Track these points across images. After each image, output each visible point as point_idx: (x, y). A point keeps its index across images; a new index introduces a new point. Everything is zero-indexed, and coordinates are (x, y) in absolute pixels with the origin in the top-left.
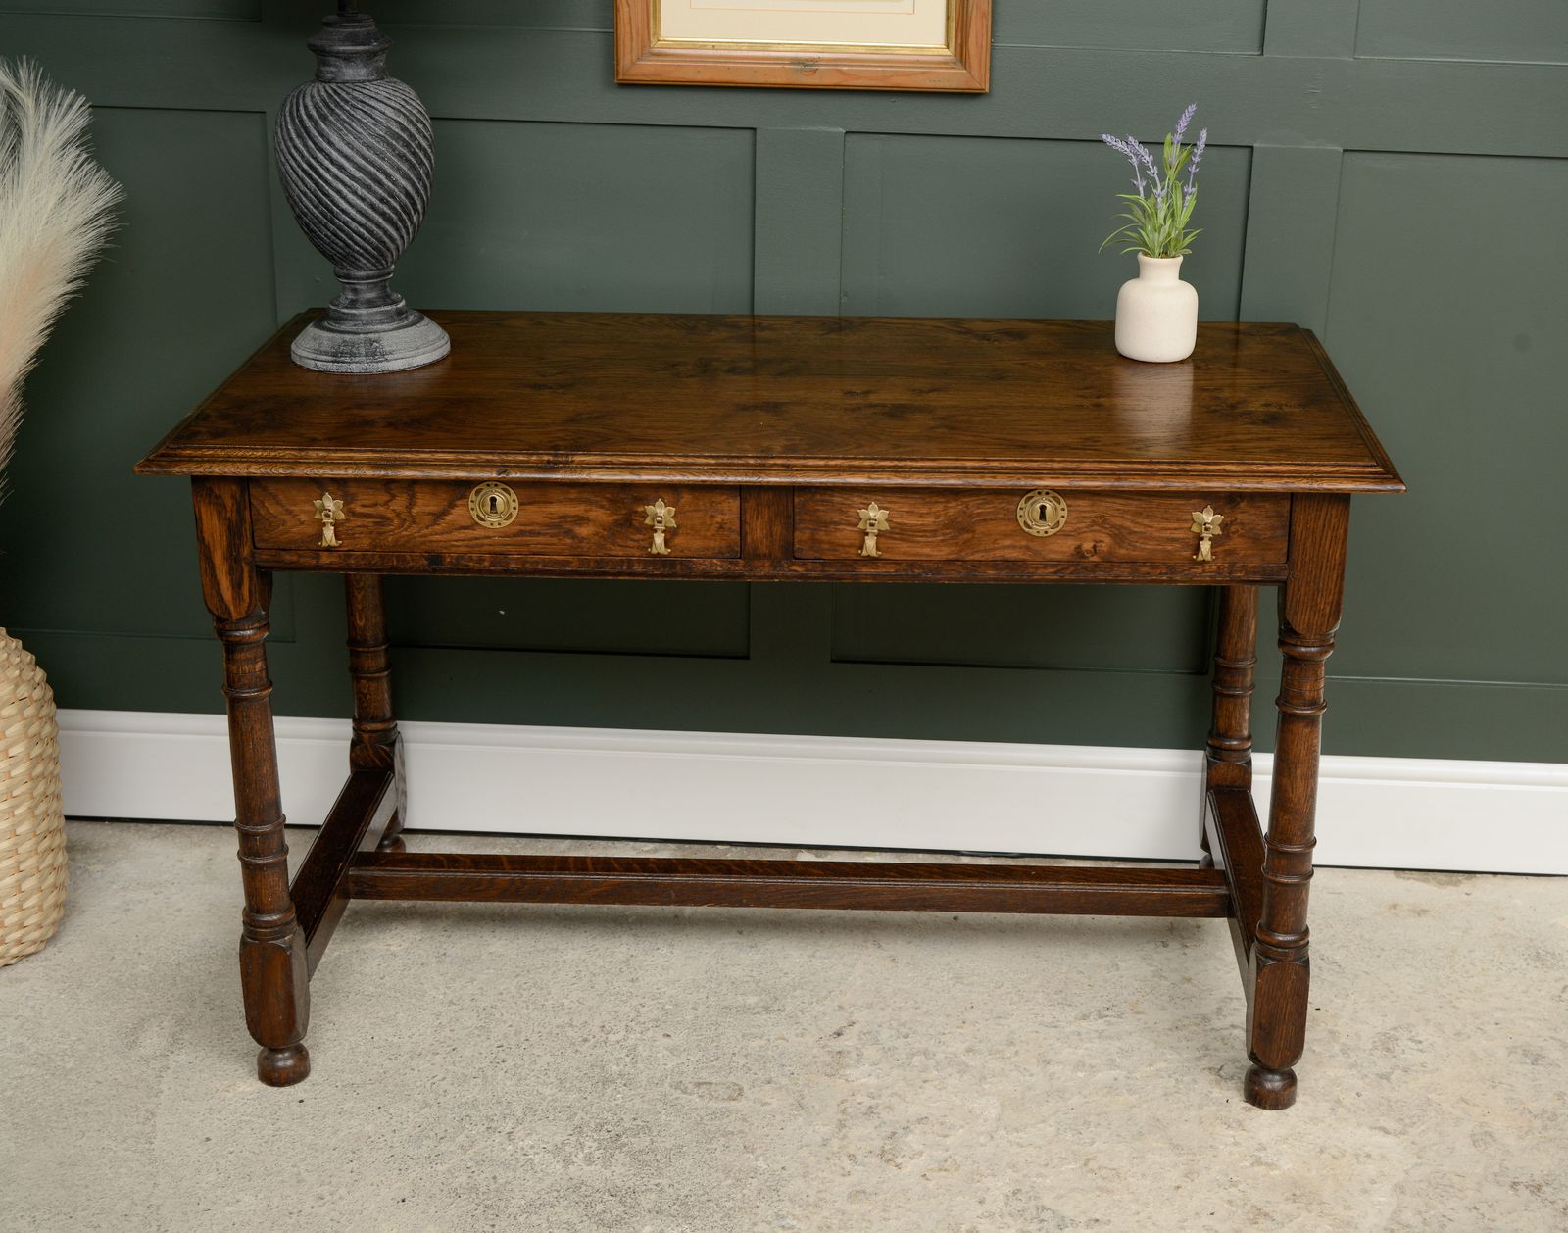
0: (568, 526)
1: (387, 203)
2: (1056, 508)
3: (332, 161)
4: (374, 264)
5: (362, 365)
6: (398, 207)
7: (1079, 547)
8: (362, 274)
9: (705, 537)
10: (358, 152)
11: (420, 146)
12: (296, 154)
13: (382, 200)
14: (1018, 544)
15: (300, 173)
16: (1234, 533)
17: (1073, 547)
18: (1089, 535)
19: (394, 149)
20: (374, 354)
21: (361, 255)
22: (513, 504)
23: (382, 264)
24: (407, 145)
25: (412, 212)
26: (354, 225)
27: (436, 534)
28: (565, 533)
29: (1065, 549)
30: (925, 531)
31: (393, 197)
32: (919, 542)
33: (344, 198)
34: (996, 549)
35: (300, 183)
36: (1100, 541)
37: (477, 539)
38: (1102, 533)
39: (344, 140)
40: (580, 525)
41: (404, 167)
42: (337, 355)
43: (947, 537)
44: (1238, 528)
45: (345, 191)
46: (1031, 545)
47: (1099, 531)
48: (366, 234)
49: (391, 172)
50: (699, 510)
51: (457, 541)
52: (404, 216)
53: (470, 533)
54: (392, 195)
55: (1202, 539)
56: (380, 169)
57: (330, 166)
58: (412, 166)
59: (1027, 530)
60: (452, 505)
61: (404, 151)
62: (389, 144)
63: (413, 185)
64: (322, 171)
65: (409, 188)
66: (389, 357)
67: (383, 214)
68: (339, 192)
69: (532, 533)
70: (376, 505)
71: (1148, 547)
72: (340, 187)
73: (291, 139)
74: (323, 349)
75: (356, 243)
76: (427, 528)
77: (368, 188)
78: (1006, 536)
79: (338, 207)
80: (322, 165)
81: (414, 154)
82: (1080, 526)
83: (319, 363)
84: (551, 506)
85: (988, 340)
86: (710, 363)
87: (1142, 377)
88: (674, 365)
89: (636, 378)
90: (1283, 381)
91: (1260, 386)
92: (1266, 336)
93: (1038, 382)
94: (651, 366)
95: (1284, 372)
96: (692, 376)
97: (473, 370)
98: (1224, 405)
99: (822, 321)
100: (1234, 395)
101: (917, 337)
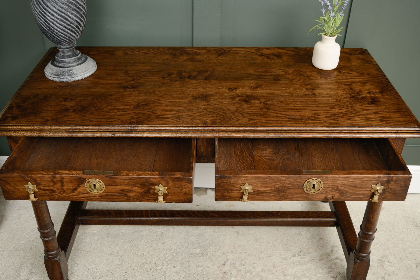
0: (125, 193)
1: (70, 26)
2: (319, 185)
3: (49, 13)
4: (68, 44)
5: (67, 79)
6: (74, 27)
7: (326, 197)
8: (65, 47)
9: (179, 196)
10: (58, 10)
11: (80, 5)
12: (37, 10)
13: (68, 25)
14: (303, 196)
15: (39, 16)
16: (387, 192)
17: (324, 197)
18: (331, 193)
19: (71, 7)
20: (71, 75)
21: (63, 42)
22: (103, 186)
23: (71, 44)
24: (76, 6)
25: (80, 27)
26: (59, 34)
27: (74, 196)
28: (124, 195)
29: (321, 198)
30: (267, 192)
31: (72, 23)
32: (264, 196)
33: (55, 25)
34: (294, 198)
35: (39, 20)
36: (335, 195)
37: (90, 197)
38: (336, 192)
39: (52, 5)
40: (130, 193)
41: (75, 13)
42: (58, 75)
43: (275, 194)
44: (389, 190)
45: (55, 23)
46: (307, 196)
47: (334, 192)
48: (64, 36)
49: (71, 15)
50: (176, 188)
51: (82, 198)
52: (77, 29)
53: (87, 195)
54: (71, 23)
55: (375, 195)
56: (66, 15)
57: (49, 15)
58: (78, 12)
59: (307, 192)
60: (79, 186)
61: (75, 7)
62: (69, 6)
63: (79, 18)
64: (46, 16)
65: (78, 20)
66: (75, 76)
67: (69, 29)
68: (53, 23)
69: (111, 195)
70: (49, 186)
71: (353, 196)
72: (53, 21)
73: (35, 5)
74: (54, 73)
75: (61, 39)
76: (70, 194)
77: (63, 21)
78: (298, 193)
79: (53, 28)
80: (46, 14)
81: (78, 8)
82: (328, 190)
83: (53, 78)
84: (118, 186)
85: (270, 59)
86: (182, 73)
87: (324, 78)
88: (170, 75)
89: (158, 82)
90: (370, 79)
91: (364, 82)
92: (356, 55)
93: (291, 82)
94: (162, 75)
95: (369, 74)
96: (176, 81)
97: (104, 79)
98: (356, 93)
99: (215, 50)
100: (357, 87)
101: (247, 58)
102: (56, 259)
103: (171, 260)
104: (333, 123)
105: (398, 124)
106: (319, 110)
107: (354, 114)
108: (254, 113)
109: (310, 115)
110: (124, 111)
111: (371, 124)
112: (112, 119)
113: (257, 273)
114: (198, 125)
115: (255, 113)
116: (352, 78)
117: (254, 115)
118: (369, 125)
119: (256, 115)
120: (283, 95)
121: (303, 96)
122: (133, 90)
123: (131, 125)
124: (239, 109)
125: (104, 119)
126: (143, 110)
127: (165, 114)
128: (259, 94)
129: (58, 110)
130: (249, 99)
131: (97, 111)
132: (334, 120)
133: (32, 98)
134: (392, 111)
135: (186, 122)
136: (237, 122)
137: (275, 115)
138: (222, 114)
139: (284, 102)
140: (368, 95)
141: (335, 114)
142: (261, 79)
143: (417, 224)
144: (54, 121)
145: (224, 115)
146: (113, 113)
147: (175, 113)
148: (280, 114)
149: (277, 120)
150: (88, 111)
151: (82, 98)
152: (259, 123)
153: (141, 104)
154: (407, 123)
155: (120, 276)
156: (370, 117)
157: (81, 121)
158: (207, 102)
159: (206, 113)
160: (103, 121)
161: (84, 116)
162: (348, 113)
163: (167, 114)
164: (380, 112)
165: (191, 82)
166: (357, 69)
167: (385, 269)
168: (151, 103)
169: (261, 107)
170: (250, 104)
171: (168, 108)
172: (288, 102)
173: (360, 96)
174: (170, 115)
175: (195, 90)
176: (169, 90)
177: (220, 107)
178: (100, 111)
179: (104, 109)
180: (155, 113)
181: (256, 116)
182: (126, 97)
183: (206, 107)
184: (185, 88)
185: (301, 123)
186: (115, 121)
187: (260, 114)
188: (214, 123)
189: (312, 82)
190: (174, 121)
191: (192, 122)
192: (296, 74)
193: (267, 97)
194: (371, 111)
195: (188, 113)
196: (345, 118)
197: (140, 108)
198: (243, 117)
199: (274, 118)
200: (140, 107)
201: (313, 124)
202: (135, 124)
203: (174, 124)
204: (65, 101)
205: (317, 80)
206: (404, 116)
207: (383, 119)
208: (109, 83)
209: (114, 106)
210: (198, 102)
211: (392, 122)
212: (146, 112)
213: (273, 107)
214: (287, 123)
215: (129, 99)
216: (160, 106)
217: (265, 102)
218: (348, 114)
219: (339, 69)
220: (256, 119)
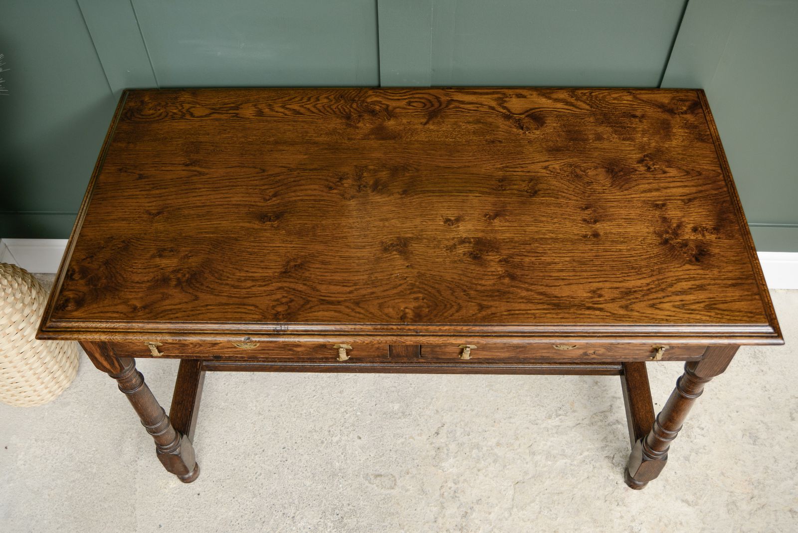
85: (522, 128)
86: (362, 174)
87: (618, 188)
88: (341, 179)
89: (320, 200)
90: (700, 188)
91: (688, 197)
92: (682, 113)
93: (558, 198)
94: (327, 180)
95: (700, 174)
96: (353, 197)
97: (224, 192)
98: (670, 232)
99: (423, 101)
100: (674, 213)
101: (481, 125)
102: (175, 453)
103: (353, 425)
104: (624, 316)
105: (736, 318)
106: (601, 279)
107: (663, 290)
108: (489, 288)
109: (585, 295)
110: (264, 283)
111: (689, 318)
112: (244, 305)
113: (489, 448)
114: (391, 322)
115: (491, 290)
116: (667, 185)
117: (487, 296)
118: (684, 323)
119: (491, 296)
120: (541, 239)
121: (578, 239)
122: (276, 224)
123: (276, 321)
124: (462, 276)
125: (230, 306)
126: (297, 281)
127: (334, 293)
128: (499, 236)
129: (151, 280)
130: (481, 250)
131: (217, 283)
132: (626, 307)
133: (103, 248)
134: (730, 282)
135: (371, 313)
136: (457, 314)
137: (524, 293)
138: (433, 291)
139: (542, 258)
140: (692, 238)
141: (628, 292)
142: (504, 192)
143: (755, 352)
144: (147, 310)
145: (437, 294)
146: (244, 290)
147: (351, 289)
148: (533, 293)
149: (528, 308)
150: (202, 284)
151: (189, 249)
152: (496, 317)
153: (292, 264)
154: (752, 317)
155: (276, 454)
156: (690, 300)
157: (192, 311)
158: (407, 259)
159: (405, 289)
160: (229, 310)
161: (197, 298)
162: (652, 288)
163: (338, 293)
164: (709, 284)
165: (378, 202)
166: (681, 156)
167: (692, 442)
168: (309, 262)
169: (500, 273)
170: (481, 265)
171: (338, 274)
172: (548, 259)
173: (678, 240)
174: (343, 296)
175: (387, 224)
176: (339, 224)
177: (428, 272)
178: (222, 284)
179: (228, 277)
180: (318, 291)
181: (490, 299)
182: (266, 244)
183: (406, 273)
184: (369, 219)
185: (567, 315)
186: (249, 310)
187: (498, 291)
188: (418, 317)
189: (594, 198)
190: (350, 310)
191: (380, 313)
192: (567, 176)
193: (513, 244)
194: (693, 282)
195: (374, 290)
196: (645, 303)
197: (290, 276)
198: (468, 301)
199: (523, 302)
200: (289, 272)
201: (589, 320)
202: (284, 319)
203: (350, 318)
204: (160, 256)
205: (604, 193)
206: (750, 298)
207: (712, 304)
208: (234, 203)
209: (245, 269)
210: (390, 258)
211: (726, 313)
212: (300, 287)
213: (523, 272)
214: (544, 316)
215: (271, 249)
216: (325, 269)
217: (509, 259)
218: (652, 293)
219: (647, 158)
220: (491, 306)
